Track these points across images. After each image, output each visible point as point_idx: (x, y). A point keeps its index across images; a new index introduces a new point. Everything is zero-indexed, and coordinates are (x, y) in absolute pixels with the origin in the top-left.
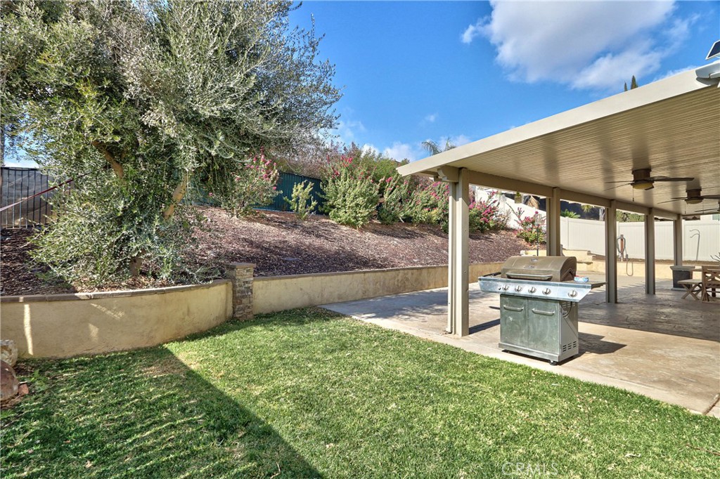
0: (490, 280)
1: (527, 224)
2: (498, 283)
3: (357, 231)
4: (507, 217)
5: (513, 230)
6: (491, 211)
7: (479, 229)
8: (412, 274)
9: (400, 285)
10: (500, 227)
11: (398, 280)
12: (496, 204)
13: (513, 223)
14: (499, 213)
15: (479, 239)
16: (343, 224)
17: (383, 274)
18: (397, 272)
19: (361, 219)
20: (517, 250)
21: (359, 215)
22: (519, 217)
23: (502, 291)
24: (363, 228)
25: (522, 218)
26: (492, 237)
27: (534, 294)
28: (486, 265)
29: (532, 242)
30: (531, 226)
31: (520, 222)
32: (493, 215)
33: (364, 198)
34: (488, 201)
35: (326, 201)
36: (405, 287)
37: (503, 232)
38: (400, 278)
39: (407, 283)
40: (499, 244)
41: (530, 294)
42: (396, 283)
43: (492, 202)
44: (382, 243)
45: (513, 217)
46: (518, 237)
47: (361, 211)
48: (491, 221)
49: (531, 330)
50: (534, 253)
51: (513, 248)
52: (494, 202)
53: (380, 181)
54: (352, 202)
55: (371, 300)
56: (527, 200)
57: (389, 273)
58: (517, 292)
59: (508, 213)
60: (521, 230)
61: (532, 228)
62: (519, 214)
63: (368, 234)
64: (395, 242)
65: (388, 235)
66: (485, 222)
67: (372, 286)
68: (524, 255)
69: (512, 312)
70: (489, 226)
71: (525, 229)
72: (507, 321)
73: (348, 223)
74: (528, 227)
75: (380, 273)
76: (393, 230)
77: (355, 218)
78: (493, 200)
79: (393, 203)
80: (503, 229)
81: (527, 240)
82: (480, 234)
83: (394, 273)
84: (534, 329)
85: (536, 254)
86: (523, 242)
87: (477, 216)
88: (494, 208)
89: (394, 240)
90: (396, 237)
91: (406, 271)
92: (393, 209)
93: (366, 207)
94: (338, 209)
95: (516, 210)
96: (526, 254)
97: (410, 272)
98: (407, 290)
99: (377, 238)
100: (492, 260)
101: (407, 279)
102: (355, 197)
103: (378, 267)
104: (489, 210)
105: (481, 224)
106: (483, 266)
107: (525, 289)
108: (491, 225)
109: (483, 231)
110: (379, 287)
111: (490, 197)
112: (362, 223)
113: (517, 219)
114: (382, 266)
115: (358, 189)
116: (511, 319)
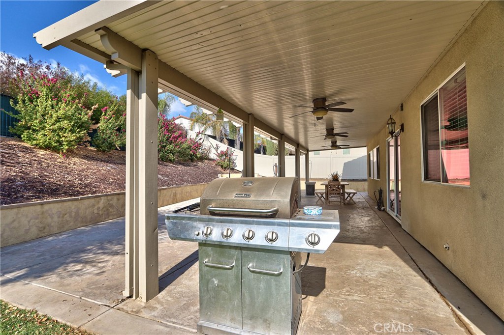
0: (183, 218)
1: (222, 155)
2: (195, 224)
3: (60, 155)
4: (209, 151)
5: (213, 160)
6: (199, 146)
7: (189, 159)
8: (118, 200)
9: (101, 213)
10: (204, 158)
11: (99, 208)
12: (201, 141)
13: (213, 155)
14: (204, 148)
15: (189, 166)
16: (41, 148)
17: (76, 203)
18: (98, 199)
19: (65, 143)
20: (216, 174)
21: (63, 138)
22: (217, 151)
23: (201, 237)
24: (70, 153)
25: (219, 151)
26: (198, 165)
27: (252, 242)
28: (194, 186)
29: (225, 168)
30: (224, 157)
31: (217, 154)
32: (200, 149)
33: (70, 122)
34: (196, 139)
35: (18, 121)
36: (108, 214)
37: (206, 161)
38: (101, 205)
39: (111, 210)
40: (204, 170)
41: (246, 242)
42: (96, 211)
43: (198, 139)
44: (90, 169)
45: (213, 151)
46: (216, 165)
47: (65, 135)
48: (198, 153)
49: (247, 300)
50: (227, 176)
51: (213, 173)
52: (200, 139)
53: (93, 108)
54: (53, 124)
55: (50, 239)
56: (222, 140)
57: (86, 202)
58: (224, 240)
59: (210, 148)
60: (218, 160)
61: (225, 159)
62: (217, 148)
63: (76, 160)
64: (108, 168)
65: (102, 161)
66: (194, 153)
67: (56, 219)
68: (221, 178)
69: (218, 271)
70: (197, 157)
71: (221, 159)
72: (210, 286)
73: (47, 147)
74: (222, 158)
75: (70, 203)
76: (110, 157)
77: (58, 141)
78: (200, 138)
79: (109, 132)
80: (206, 159)
81: (222, 167)
82: (190, 162)
83: (92, 201)
84: (252, 298)
85: (228, 177)
86: (219, 168)
87: (188, 149)
88: (200, 144)
89: (107, 166)
90: (111, 163)
91: (109, 198)
92: (109, 137)
93: (72, 131)
94: (34, 130)
95: (215, 146)
96: (222, 176)
97: (115, 198)
98: (111, 218)
99: (86, 164)
100: (198, 182)
101: (112, 206)
102: (59, 119)
103: (71, 195)
104: (196, 144)
105: (191, 155)
106: (191, 187)
107: (238, 234)
108: (198, 156)
109: (192, 160)
110: (68, 219)
111: (197, 136)
112: (67, 147)
113: (216, 153)
114: (79, 193)
115: (61, 112)
116: (216, 282)
